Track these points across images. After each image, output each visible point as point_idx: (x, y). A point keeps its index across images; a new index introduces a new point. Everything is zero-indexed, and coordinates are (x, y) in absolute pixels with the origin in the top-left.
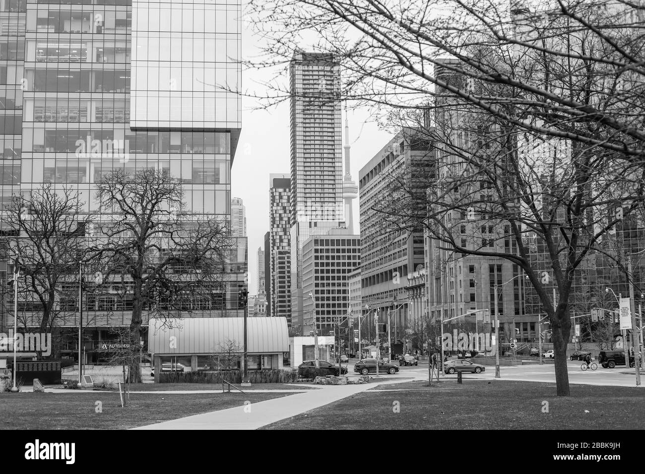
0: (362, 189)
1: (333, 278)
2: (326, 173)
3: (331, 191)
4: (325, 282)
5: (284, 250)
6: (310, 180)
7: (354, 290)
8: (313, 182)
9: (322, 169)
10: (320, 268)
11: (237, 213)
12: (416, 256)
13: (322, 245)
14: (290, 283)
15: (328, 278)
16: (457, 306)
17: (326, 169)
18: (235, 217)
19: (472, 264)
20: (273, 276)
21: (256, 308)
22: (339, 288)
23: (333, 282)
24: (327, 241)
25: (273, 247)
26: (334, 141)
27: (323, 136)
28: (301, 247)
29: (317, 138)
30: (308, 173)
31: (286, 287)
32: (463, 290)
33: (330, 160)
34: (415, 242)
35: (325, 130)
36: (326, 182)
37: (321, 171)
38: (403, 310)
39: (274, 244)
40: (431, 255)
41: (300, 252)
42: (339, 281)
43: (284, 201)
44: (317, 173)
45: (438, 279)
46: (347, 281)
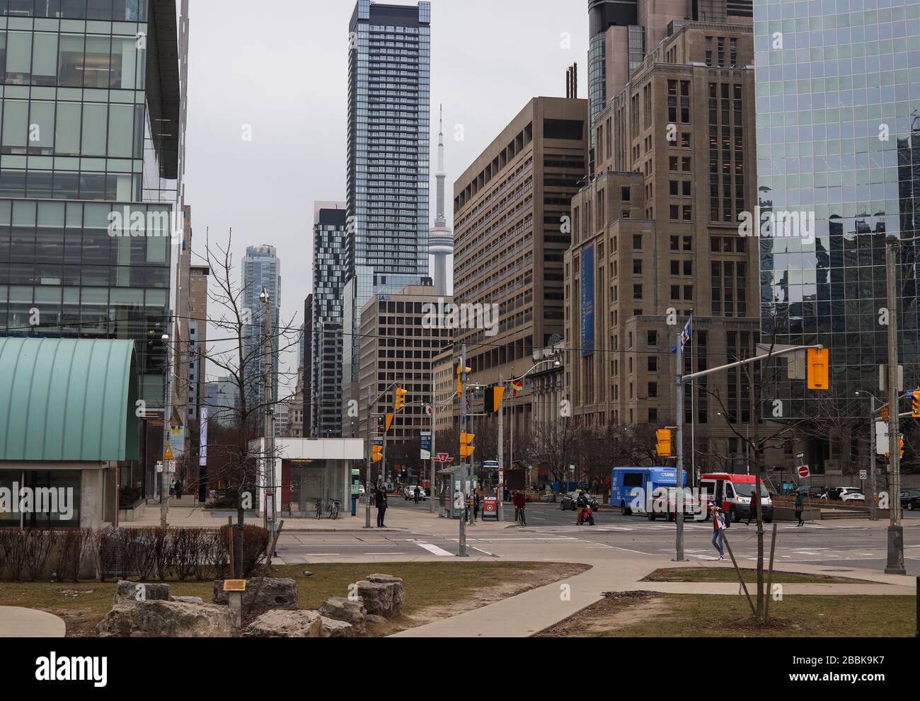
0: (458, 213)
1: (409, 365)
2: (402, 199)
3: (410, 227)
4: (395, 371)
5: (333, 323)
6: (378, 208)
7: (441, 384)
8: (381, 212)
9: (397, 192)
10: (387, 348)
11: (267, 269)
12: (548, 321)
13: (391, 310)
14: (341, 374)
15: (400, 365)
16: (623, 404)
17: (402, 191)
18: (264, 275)
19: (654, 329)
20: (315, 363)
21: (290, 415)
22: (417, 382)
23: (409, 371)
24: (400, 304)
25: (317, 318)
26: (416, 147)
27: (400, 139)
28: (358, 315)
29: (389, 142)
30: (374, 198)
31: (336, 381)
32: (635, 375)
33: (410, 178)
34: (547, 296)
35: (402, 129)
36: (402, 213)
37: (395, 195)
38: (522, 416)
39: (318, 313)
40: (576, 315)
41: (358, 323)
42: (418, 371)
43: (337, 245)
44: (389, 198)
45: (588, 357)
46: (430, 371)
